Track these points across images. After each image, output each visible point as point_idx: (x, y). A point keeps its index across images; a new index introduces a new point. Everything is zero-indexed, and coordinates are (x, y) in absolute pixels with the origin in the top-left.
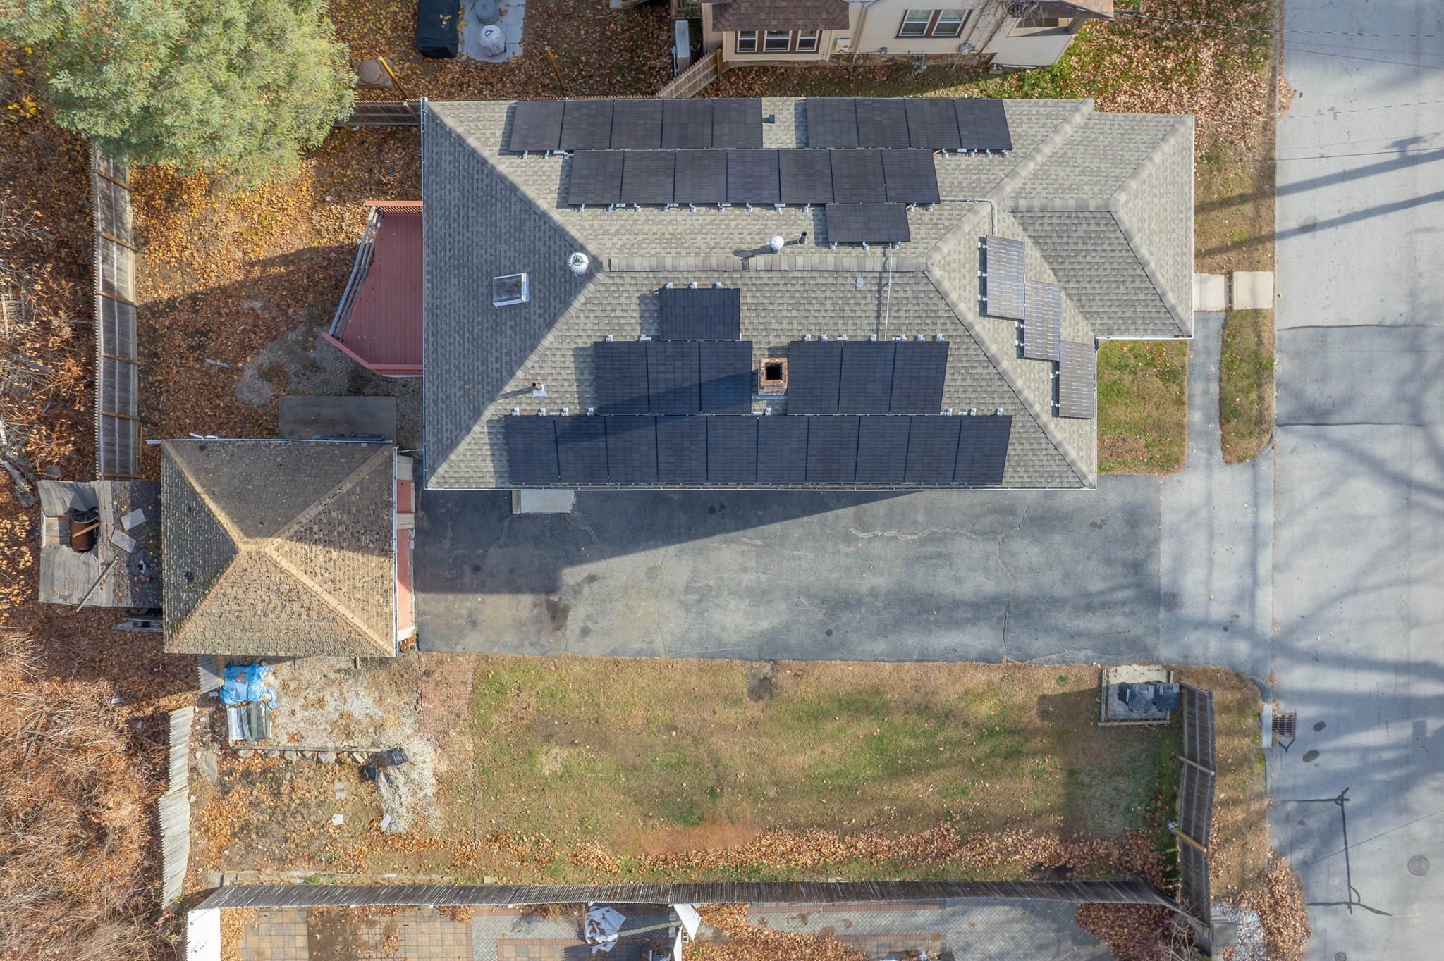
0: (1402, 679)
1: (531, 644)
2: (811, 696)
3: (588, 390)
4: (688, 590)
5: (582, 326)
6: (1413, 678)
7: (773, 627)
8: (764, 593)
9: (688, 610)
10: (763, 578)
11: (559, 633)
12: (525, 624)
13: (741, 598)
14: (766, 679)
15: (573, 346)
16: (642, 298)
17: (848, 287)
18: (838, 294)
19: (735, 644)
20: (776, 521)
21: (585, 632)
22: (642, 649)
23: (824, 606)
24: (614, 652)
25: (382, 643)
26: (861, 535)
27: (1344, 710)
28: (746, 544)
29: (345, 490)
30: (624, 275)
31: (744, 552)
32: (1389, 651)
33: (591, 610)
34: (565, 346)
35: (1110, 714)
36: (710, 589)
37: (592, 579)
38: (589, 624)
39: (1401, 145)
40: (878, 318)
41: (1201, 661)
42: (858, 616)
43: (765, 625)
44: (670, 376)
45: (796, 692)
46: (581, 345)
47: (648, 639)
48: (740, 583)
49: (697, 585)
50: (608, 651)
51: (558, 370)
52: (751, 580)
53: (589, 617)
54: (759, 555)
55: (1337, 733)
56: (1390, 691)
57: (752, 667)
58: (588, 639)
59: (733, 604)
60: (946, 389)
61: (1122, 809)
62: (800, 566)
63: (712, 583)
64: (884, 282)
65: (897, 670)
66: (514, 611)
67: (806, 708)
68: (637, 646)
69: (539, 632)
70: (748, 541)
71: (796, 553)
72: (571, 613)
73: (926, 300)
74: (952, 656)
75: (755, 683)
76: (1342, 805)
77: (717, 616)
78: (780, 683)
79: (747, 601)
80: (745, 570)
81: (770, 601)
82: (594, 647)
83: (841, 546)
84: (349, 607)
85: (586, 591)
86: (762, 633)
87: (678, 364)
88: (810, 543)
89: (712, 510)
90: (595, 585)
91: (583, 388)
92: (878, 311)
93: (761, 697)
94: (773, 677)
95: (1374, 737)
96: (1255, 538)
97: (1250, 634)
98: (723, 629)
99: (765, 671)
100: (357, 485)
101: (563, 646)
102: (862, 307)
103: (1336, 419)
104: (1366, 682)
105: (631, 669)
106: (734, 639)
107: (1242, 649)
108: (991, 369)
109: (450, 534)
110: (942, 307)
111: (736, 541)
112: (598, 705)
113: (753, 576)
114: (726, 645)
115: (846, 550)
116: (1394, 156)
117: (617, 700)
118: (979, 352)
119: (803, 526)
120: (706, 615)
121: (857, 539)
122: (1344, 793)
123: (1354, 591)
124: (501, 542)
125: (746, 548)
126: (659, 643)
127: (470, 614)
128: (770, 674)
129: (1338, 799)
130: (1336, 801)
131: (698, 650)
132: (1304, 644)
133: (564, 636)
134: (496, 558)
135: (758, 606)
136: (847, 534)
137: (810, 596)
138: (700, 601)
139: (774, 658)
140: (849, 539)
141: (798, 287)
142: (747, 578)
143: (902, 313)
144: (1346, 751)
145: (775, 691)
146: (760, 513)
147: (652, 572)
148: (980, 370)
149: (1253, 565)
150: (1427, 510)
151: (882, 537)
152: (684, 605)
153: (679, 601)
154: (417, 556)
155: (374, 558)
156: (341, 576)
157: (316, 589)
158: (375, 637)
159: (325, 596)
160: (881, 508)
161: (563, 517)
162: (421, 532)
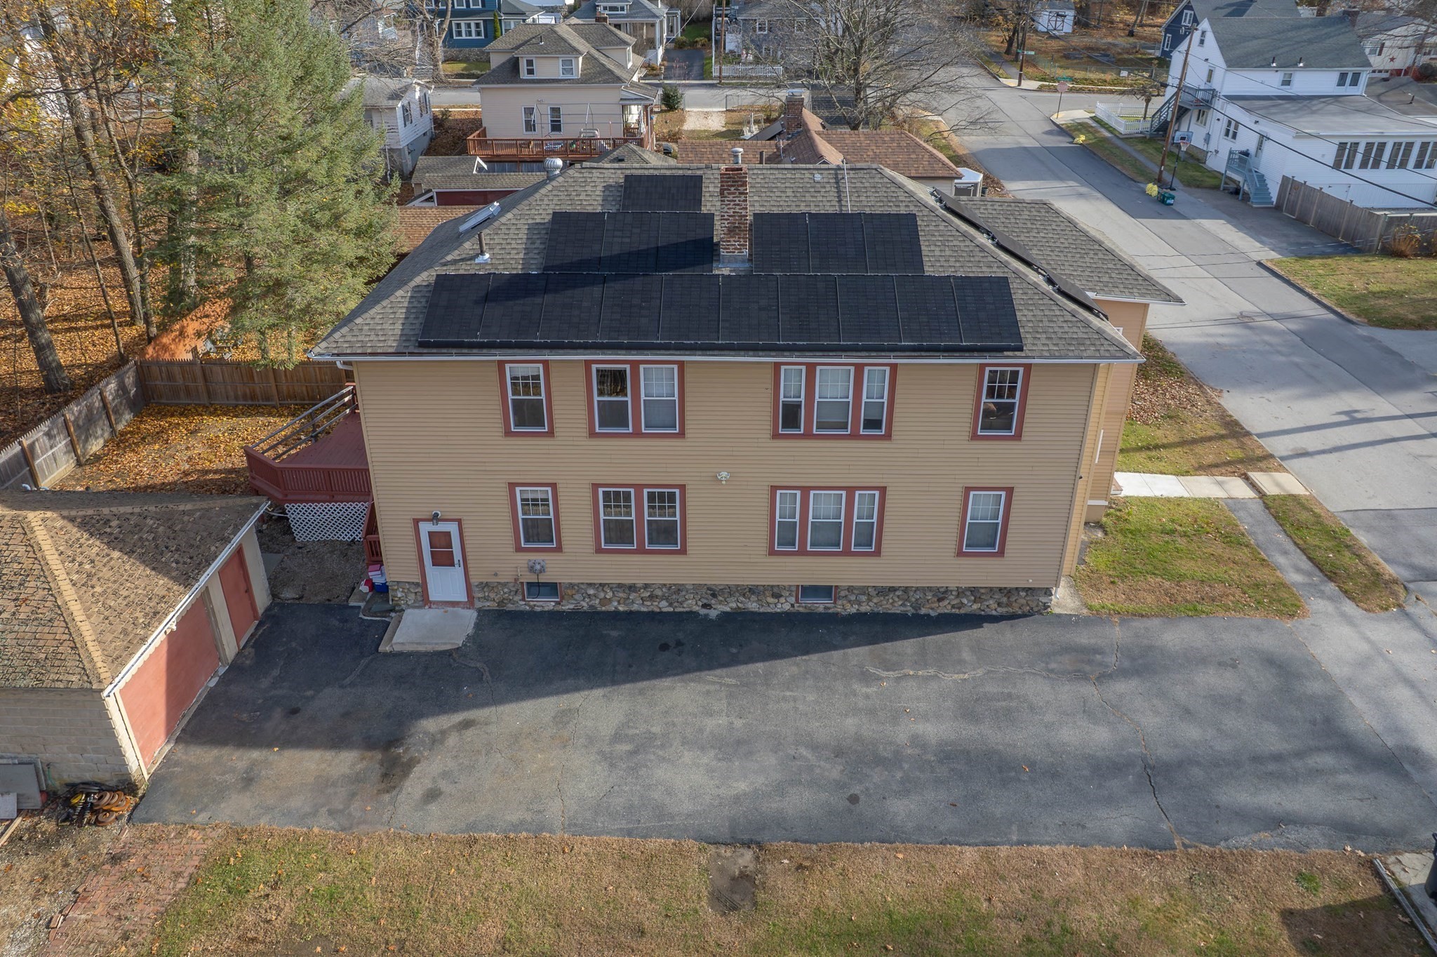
1: (331, 813)
2: (832, 904)
3: (536, 256)
4: (617, 738)
5: (543, 207)
7: (756, 790)
8: (739, 742)
9: (612, 765)
10: (738, 723)
11: (387, 797)
12: (334, 784)
13: (703, 749)
14: (744, 876)
15: (530, 221)
16: (607, 188)
17: (806, 180)
18: (797, 185)
19: (689, 816)
20: (757, 661)
21: (432, 795)
22: (522, 822)
23: (839, 760)
24: (471, 827)
25: (99, 664)
26: (885, 674)
28: (713, 683)
29: (181, 508)
30: (594, 171)
31: (708, 692)
33: (451, 764)
34: (522, 221)
36: (652, 737)
37: (467, 724)
38: (443, 785)
40: (840, 201)
42: (899, 775)
43: (742, 786)
44: (627, 240)
45: (803, 896)
46: (538, 221)
47: (535, 807)
48: (701, 730)
49: (631, 732)
50: (463, 826)
51: (508, 241)
52: (719, 725)
53: (445, 775)
54: (730, 696)
57: (719, 855)
58: (433, 807)
59: (688, 757)
60: (925, 259)
62: (796, 709)
63: (656, 729)
64: (840, 177)
65: (985, 857)
66: (323, 766)
67: (826, 928)
68: (514, 817)
69: (353, 795)
70: (716, 679)
71: (788, 694)
72: (417, 769)
73: (884, 189)
75: (724, 883)
77: (661, 773)
78: (770, 883)
79: (712, 753)
80: (710, 713)
81: (751, 753)
82: (437, 820)
83: (856, 686)
84: (86, 610)
85: (452, 740)
86: (737, 799)
87: (636, 231)
88: (810, 682)
89: (664, 647)
90: (469, 733)
91: (531, 255)
92: (839, 197)
93: (734, 908)
94: (758, 872)
98: (669, 792)
99: (741, 861)
100: (199, 510)
101: (385, 817)
102: (822, 194)
105: (495, 854)
106: (687, 807)
108: (968, 243)
109: (276, 672)
110: (900, 193)
111: (699, 680)
112: (414, 914)
113: (723, 721)
114: (672, 818)
115: (864, 690)
117: (454, 907)
118: (950, 228)
119: (798, 665)
120: (643, 772)
121: (880, 679)
124: (348, 681)
125: (712, 688)
126: (554, 811)
127: (250, 769)
128: (751, 867)
131: (623, 824)
133: (393, 802)
134: (329, 700)
135: (730, 760)
136: (863, 673)
137: (815, 747)
138: (635, 752)
139: (758, 838)
140: (866, 678)
141: (758, 180)
142: (711, 724)
143: (863, 198)
145: (761, 896)
146: (734, 650)
147: (562, 718)
148: (955, 243)
151: (915, 677)
152: (610, 760)
153: (601, 752)
154: (212, 695)
155: (161, 583)
156: (106, 573)
157: (61, 574)
158: (97, 655)
159: (65, 586)
160: (908, 646)
161: (449, 653)
162: (236, 668)
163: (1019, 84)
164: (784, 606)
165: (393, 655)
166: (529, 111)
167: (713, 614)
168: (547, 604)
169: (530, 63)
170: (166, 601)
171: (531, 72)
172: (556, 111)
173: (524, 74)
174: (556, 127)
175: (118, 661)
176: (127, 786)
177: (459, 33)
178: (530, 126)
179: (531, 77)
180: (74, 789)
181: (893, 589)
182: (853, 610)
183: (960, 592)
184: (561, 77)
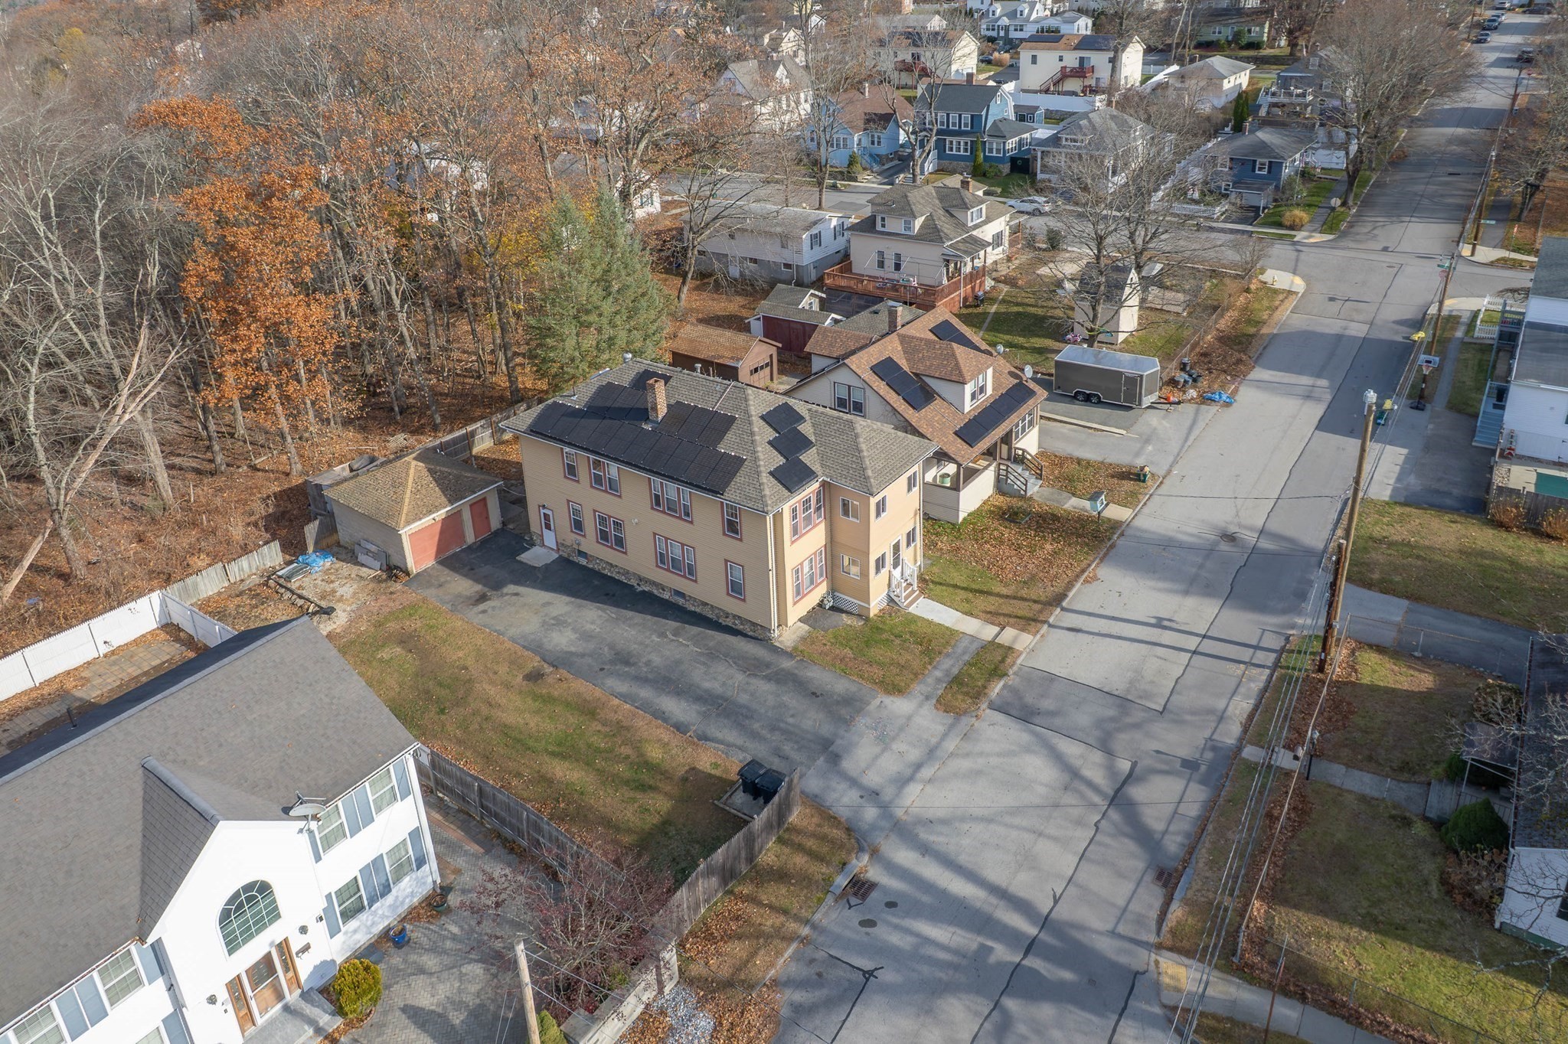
0: (994, 900)
1: (453, 605)
2: (557, 692)
4: (554, 618)
6: (1002, 903)
9: (543, 626)
10: (599, 630)
11: (470, 607)
12: (462, 596)
14: (542, 673)
16: (637, 374)
17: (713, 388)
18: (708, 390)
19: (547, 650)
21: (484, 612)
22: (499, 630)
23: (614, 656)
24: (484, 625)
25: (402, 522)
26: (670, 636)
27: (926, 899)
28: (607, 614)
29: (466, 474)
32: (995, 874)
33: (498, 605)
35: (730, 801)
36: (565, 622)
37: (517, 594)
38: (489, 610)
39: (1160, 619)
41: (828, 804)
42: (627, 669)
44: (624, 402)
45: (551, 687)
47: (508, 628)
49: (561, 618)
50: (482, 623)
51: (588, 391)
53: (493, 607)
54: (607, 620)
55: (908, 914)
56: (978, 905)
58: (481, 615)
59: (568, 633)
61: (679, 867)
63: (569, 621)
64: (727, 390)
66: (465, 589)
68: (499, 628)
69: (463, 602)
70: (609, 613)
72: (488, 602)
74: (660, 715)
76: (867, 980)
77: (554, 634)
78: (547, 679)
82: (478, 619)
83: (654, 634)
84: (410, 502)
87: (630, 398)
91: (589, 400)
92: (718, 400)
93: (529, 680)
94: (547, 674)
95: (940, 933)
96: (931, 753)
97: (885, 808)
98: (549, 640)
99: (546, 669)
100: (472, 477)
101: (466, 612)
102: (713, 397)
103: (1037, 720)
104: (960, 887)
105: (482, 635)
106: (550, 648)
107: (870, 813)
108: (750, 437)
111: (604, 611)
112: (446, 641)
113: (594, 627)
114: (542, 648)
115: (655, 637)
116: (1153, 621)
117: (457, 644)
119: (644, 620)
120: (549, 631)
122: (876, 969)
123: (989, 820)
124: (497, 565)
126: (511, 632)
128: (547, 672)
129: (867, 972)
130: (864, 972)
131: (525, 644)
132: (924, 835)
133: (472, 609)
137: (612, 648)
138: (554, 625)
139: (556, 665)
140: (662, 635)
143: (727, 403)
144: (908, 931)
145: (540, 681)
149: (918, 766)
150: (1083, 796)
151: (681, 642)
152: (544, 623)
153: (544, 620)
154: (455, 555)
155: (444, 499)
156: (424, 492)
157: (410, 487)
158: (403, 519)
159: (408, 492)
160: (695, 630)
161: (535, 568)
162: (469, 547)
163: (1473, 254)
164: (666, 596)
165: (521, 562)
166: (881, 253)
167: (640, 589)
168: (583, 561)
169: (883, 219)
170: (437, 509)
171: (883, 226)
172: (898, 256)
173: (879, 228)
174: (898, 267)
175: (408, 523)
176: (408, 574)
177: (951, 149)
178: (881, 264)
179: (883, 229)
180: (397, 568)
181: (707, 604)
182: (693, 609)
183: (735, 616)
184: (903, 232)
